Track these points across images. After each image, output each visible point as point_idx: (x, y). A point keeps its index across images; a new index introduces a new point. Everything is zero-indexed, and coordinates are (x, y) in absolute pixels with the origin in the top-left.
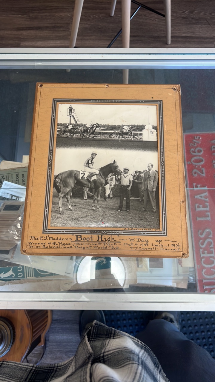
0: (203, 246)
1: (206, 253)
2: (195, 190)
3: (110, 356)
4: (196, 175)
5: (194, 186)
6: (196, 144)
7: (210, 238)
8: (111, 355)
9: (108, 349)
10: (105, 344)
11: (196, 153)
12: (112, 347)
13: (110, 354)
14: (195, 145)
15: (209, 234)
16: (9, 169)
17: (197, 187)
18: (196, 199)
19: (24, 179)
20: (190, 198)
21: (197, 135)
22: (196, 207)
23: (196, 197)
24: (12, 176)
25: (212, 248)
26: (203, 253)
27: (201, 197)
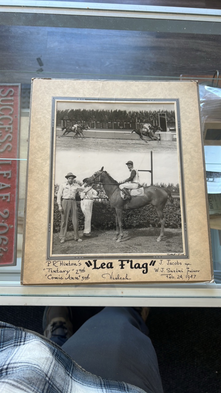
0: (8, 134)
1: (7, 128)
4: (6, 210)
11: (2, 238)
17: (7, 197)
22: (10, 175)
23: (9, 185)
26: (9, 128)
27: (3, 185)
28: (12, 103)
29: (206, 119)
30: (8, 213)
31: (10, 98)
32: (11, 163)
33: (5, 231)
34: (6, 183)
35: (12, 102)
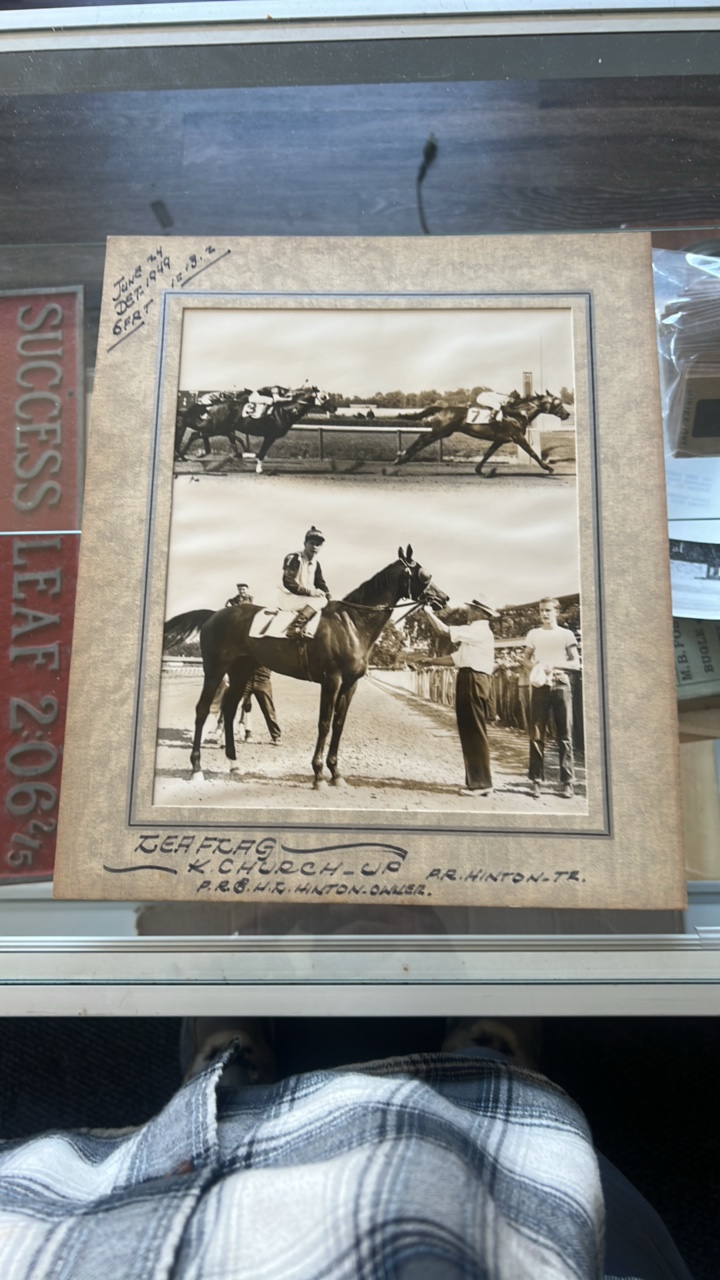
0: (49, 453)
1: (43, 432)
6: (32, 831)
7: (22, 480)
15: (23, 494)
22: (58, 583)
25: (21, 450)
26: (51, 433)
27: (36, 619)
28: (59, 351)
29: (692, 367)
30: (56, 707)
31: (51, 335)
32: (59, 546)
33: (46, 766)
34: (47, 611)
35: (56, 348)
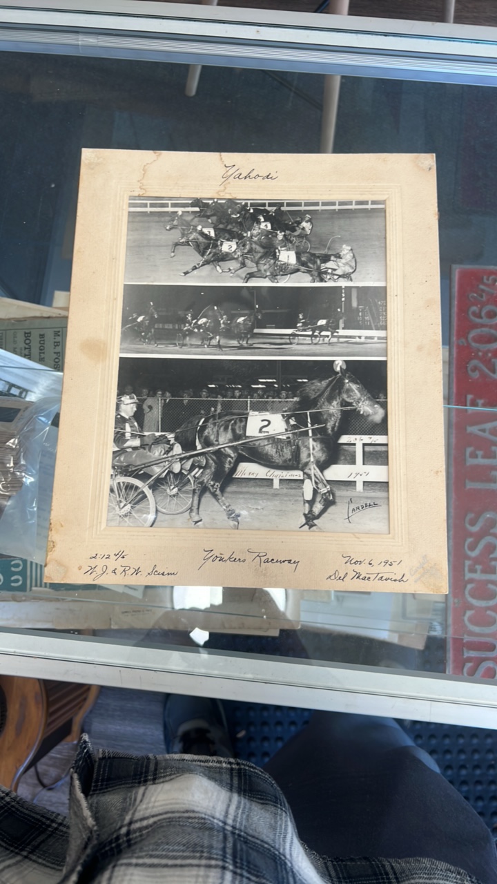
0: (474, 554)
1: (479, 572)
2: (470, 412)
3: (147, 831)
4: (476, 375)
5: (468, 403)
6: (484, 294)
7: (493, 535)
8: (150, 829)
9: (142, 813)
10: (135, 800)
11: (481, 318)
12: (153, 807)
13: (146, 827)
14: (482, 297)
15: (491, 524)
16: (9, 319)
17: (474, 404)
18: (471, 434)
19: (45, 346)
20: (454, 431)
21: (490, 273)
22: (468, 454)
23: (470, 429)
24: (15, 337)
25: (494, 559)
26: (472, 570)
27: (483, 430)
31: (473, 654)
33: (475, 333)
34: (476, 435)
